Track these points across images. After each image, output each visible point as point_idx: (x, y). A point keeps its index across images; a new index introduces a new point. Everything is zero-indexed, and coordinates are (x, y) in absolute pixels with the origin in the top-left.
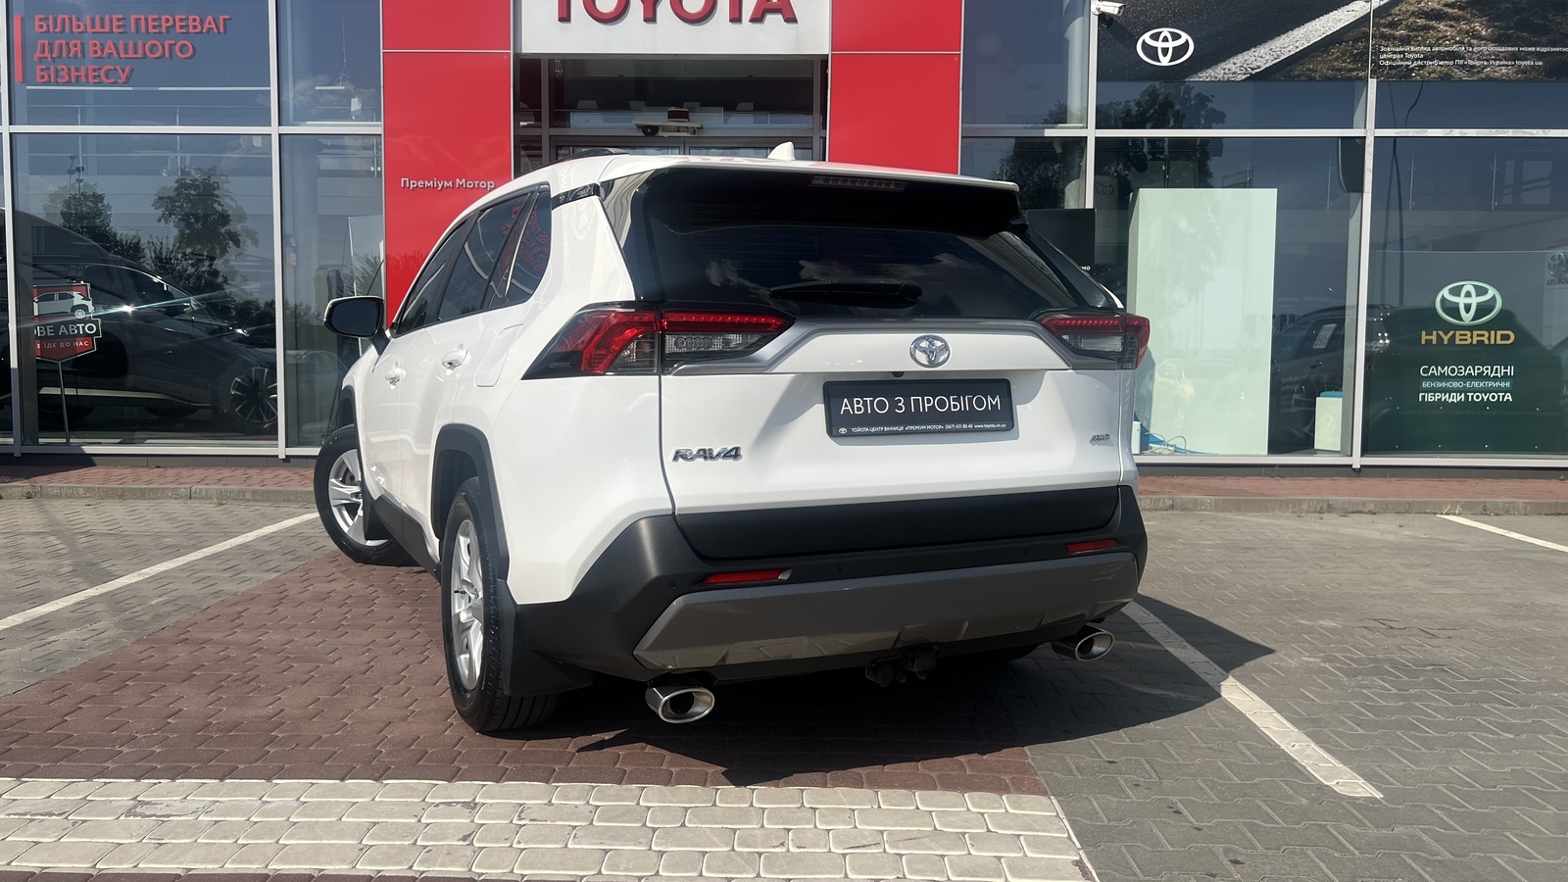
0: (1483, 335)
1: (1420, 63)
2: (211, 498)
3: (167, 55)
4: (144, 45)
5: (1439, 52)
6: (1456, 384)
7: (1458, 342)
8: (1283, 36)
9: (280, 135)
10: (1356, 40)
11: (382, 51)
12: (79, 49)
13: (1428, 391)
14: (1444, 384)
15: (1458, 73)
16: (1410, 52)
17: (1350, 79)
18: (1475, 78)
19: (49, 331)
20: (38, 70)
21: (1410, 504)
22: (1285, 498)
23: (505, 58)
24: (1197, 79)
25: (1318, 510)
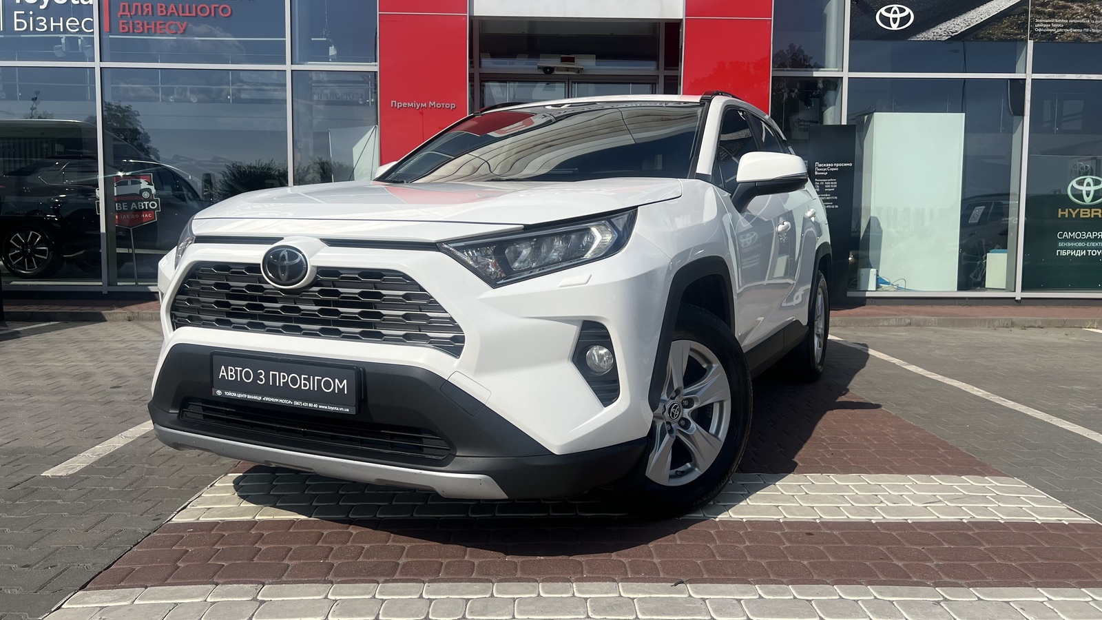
0: (1098, 212)
1: (1061, 30)
3: (213, 15)
4: (196, 8)
5: (1074, 23)
6: (1080, 244)
7: (1081, 216)
8: (973, 11)
9: (292, 71)
10: (1020, 15)
11: (378, 13)
12: (150, 9)
13: (1062, 248)
14: (1072, 244)
15: (1085, 37)
16: (1055, 23)
17: (1016, 40)
18: (1096, 41)
19: (124, 206)
20: (121, 24)
21: (1065, 321)
22: (983, 317)
23: (464, 19)
24: (916, 39)
25: (1005, 325)
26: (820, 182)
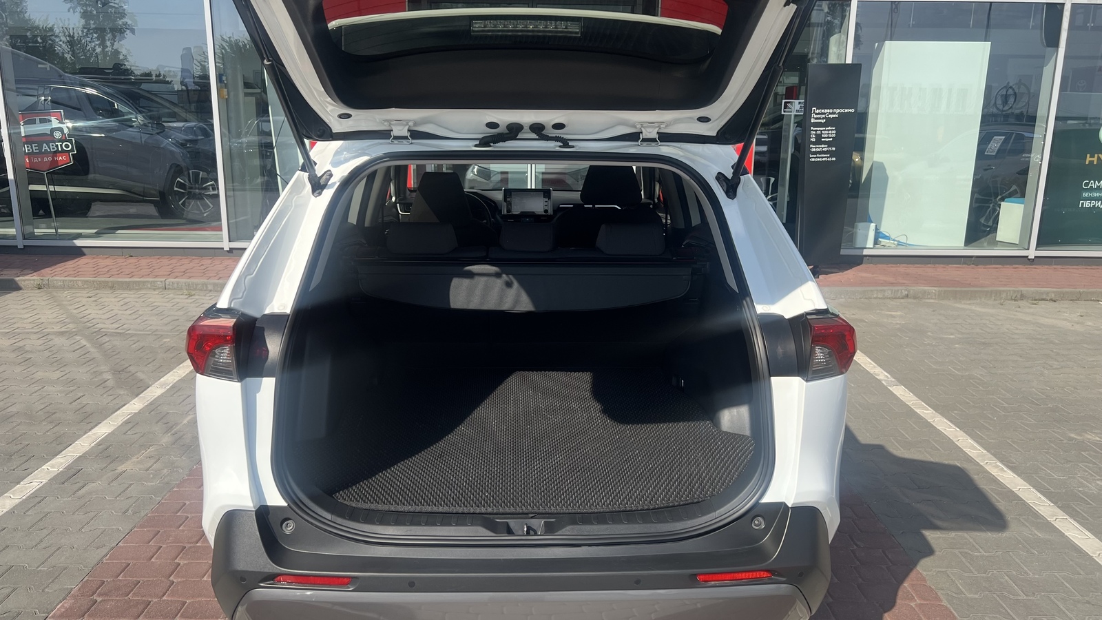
2: (181, 289)
13: (1086, 199)
14: (1098, 194)
19: (34, 148)
21: (1081, 292)
22: (990, 289)
25: (1013, 298)
26: (816, 131)
